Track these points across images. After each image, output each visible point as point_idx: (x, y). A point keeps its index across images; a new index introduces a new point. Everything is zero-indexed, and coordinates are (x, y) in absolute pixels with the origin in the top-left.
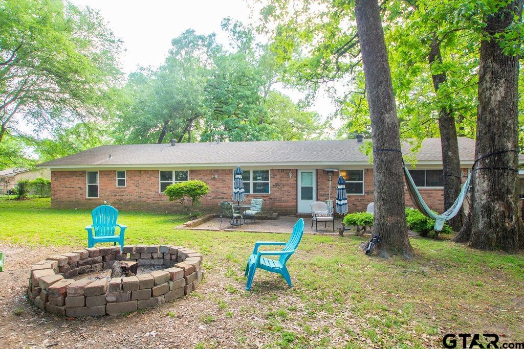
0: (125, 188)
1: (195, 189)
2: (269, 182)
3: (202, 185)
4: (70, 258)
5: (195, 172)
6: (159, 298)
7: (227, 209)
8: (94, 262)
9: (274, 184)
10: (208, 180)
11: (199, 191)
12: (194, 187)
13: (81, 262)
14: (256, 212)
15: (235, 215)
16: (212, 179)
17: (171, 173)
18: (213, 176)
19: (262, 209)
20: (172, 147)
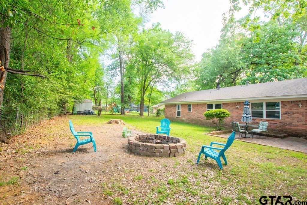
0: (191, 113)
1: (219, 114)
2: (280, 110)
3: (224, 112)
4: (143, 135)
5: (226, 104)
6: (157, 154)
7: (236, 126)
8: (152, 139)
9: (285, 112)
10: (234, 109)
11: (222, 115)
12: (219, 113)
13: (148, 138)
14: (262, 130)
15: (241, 131)
16: (236, 108)
17: (212, 105)
18: (236, 107)
19: (268, 129)
20: (217, 90)
